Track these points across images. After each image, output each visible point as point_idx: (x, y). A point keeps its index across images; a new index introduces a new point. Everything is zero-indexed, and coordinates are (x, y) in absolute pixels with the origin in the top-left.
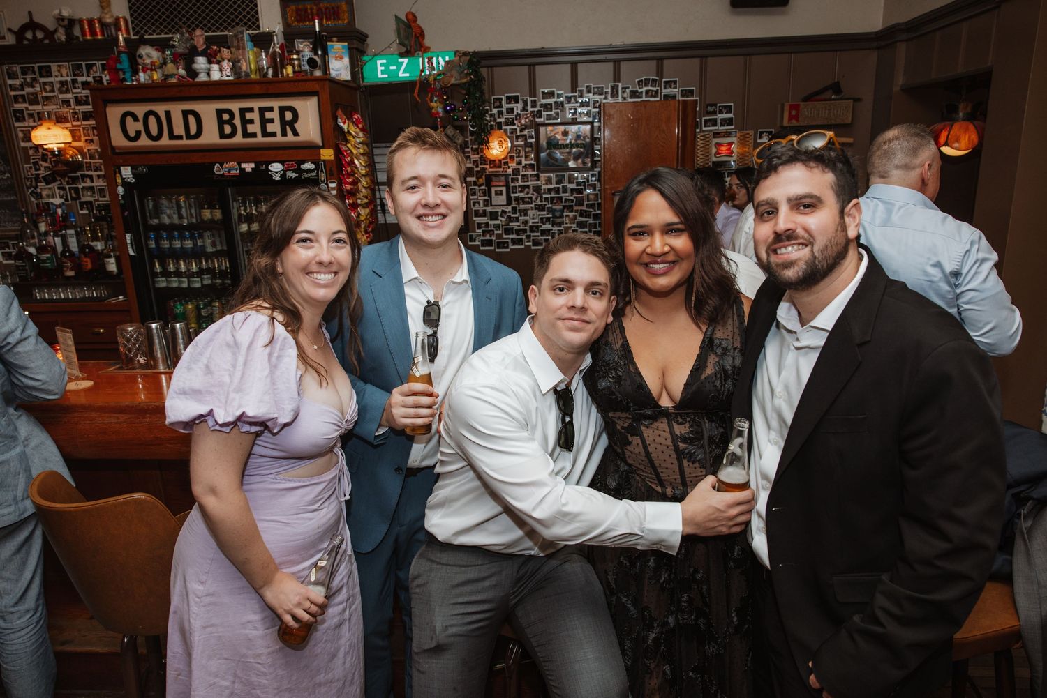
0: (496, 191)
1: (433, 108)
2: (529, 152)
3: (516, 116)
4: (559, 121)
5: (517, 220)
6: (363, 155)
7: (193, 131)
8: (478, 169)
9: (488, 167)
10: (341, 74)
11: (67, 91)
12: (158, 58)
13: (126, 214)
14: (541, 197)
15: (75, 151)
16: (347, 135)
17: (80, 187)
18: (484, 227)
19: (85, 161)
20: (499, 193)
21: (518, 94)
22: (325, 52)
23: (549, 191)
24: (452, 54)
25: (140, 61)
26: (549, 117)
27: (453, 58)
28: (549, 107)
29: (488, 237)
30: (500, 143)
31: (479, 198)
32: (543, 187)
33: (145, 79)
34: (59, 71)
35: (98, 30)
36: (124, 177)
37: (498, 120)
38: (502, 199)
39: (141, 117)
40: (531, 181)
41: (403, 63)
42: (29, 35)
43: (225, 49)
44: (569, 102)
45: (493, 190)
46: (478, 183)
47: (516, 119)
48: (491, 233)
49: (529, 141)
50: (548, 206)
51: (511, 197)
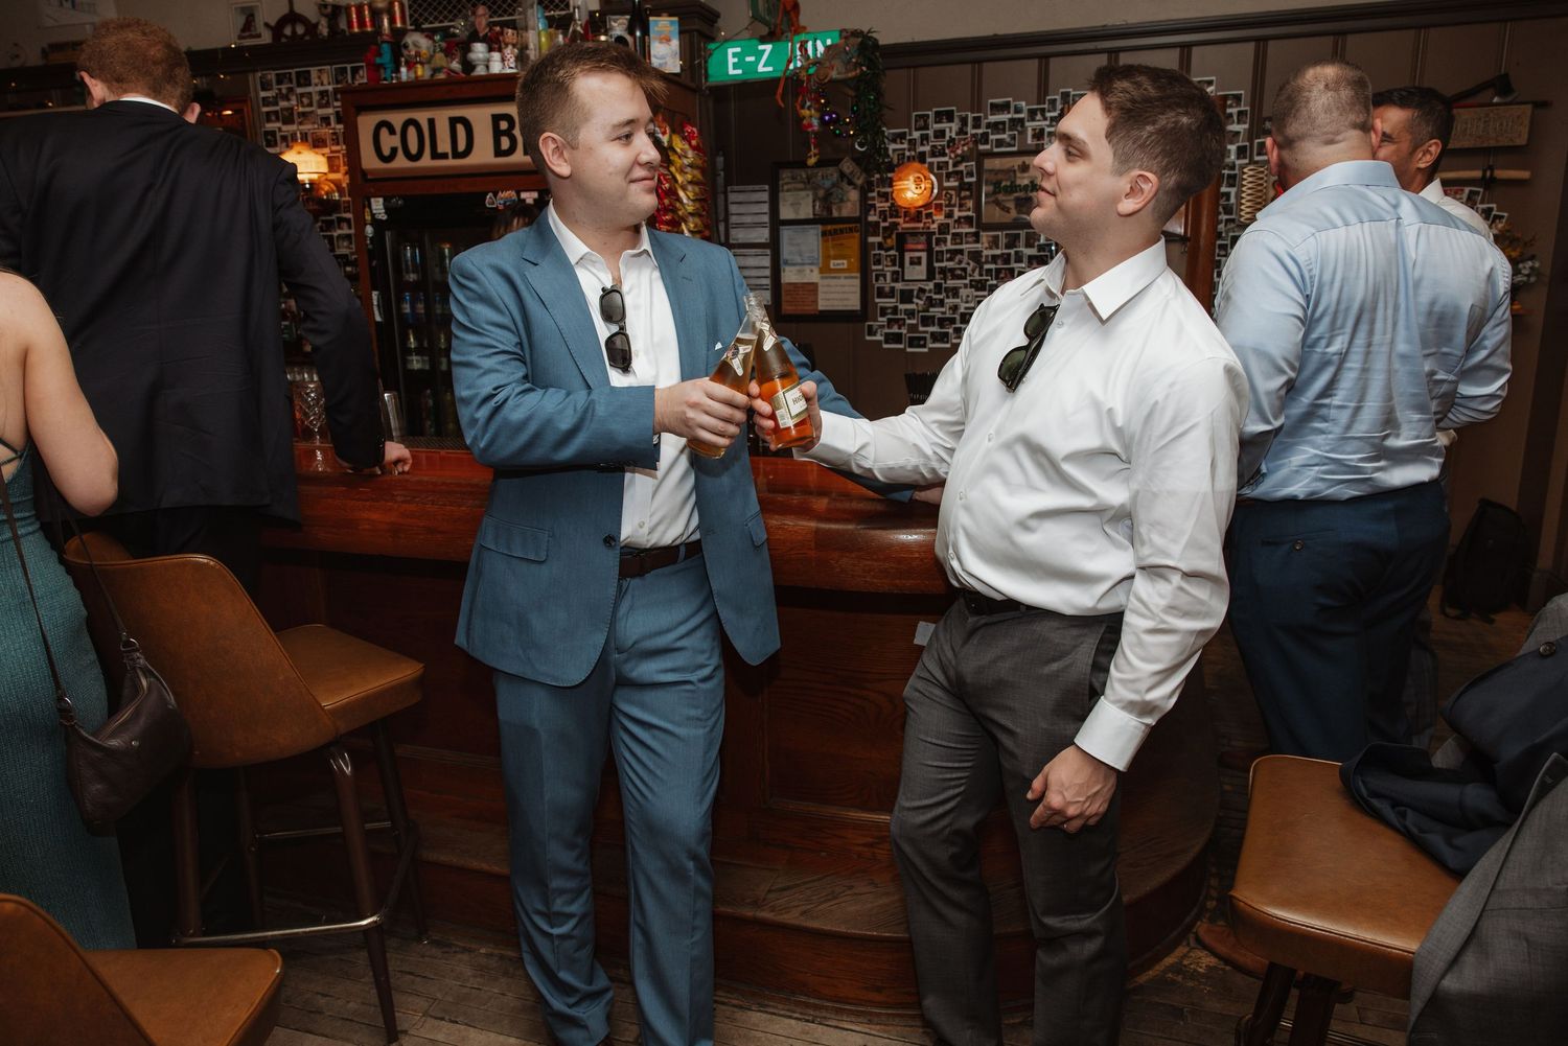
0: (911, 258)
1: (804, 118)
2: (965, 198)
3: (949, 142)
4: (1015, 149)
5: (941, 303)
6: (690, 182)
7: (462, 146)
8: (887, 224)
9: (901, 220)
10: (666, 63)
11: (327, 105)
12: (428, 48)
13: (374, 263)
14: (981, 268)
15: (332, 185)
16: (670, 153)
17: (335, 234)
18: (892, 314)
19: (344, 199)
20: (916, 262)
21: (954, 108)
22: (646, 32)
23: (994, 259)
24: (836, 34)
25: (405, 52)
26: (1000, 143)
27: (837, 40)
28: (1001, 127)
29: (895, 330)
30: (918, 181)
31: (886, 269)
32: (985, 253)
33: (408, 77)
34: (319, 78)
35: (367, 20)
36: (374, 212)
37: (922, 149)
38: (920, 272)
39: (398, 129)
40: (967, 243)
41: (764, 51)
42: (288, 31)
43: (510, 31)
44: (1033, 120)
45: (907, 256)
46: (885, 246)
47: (949, 147)
48: (900, 323)
49: (967, 180)
50: (991, 282)
51: (935, 268)
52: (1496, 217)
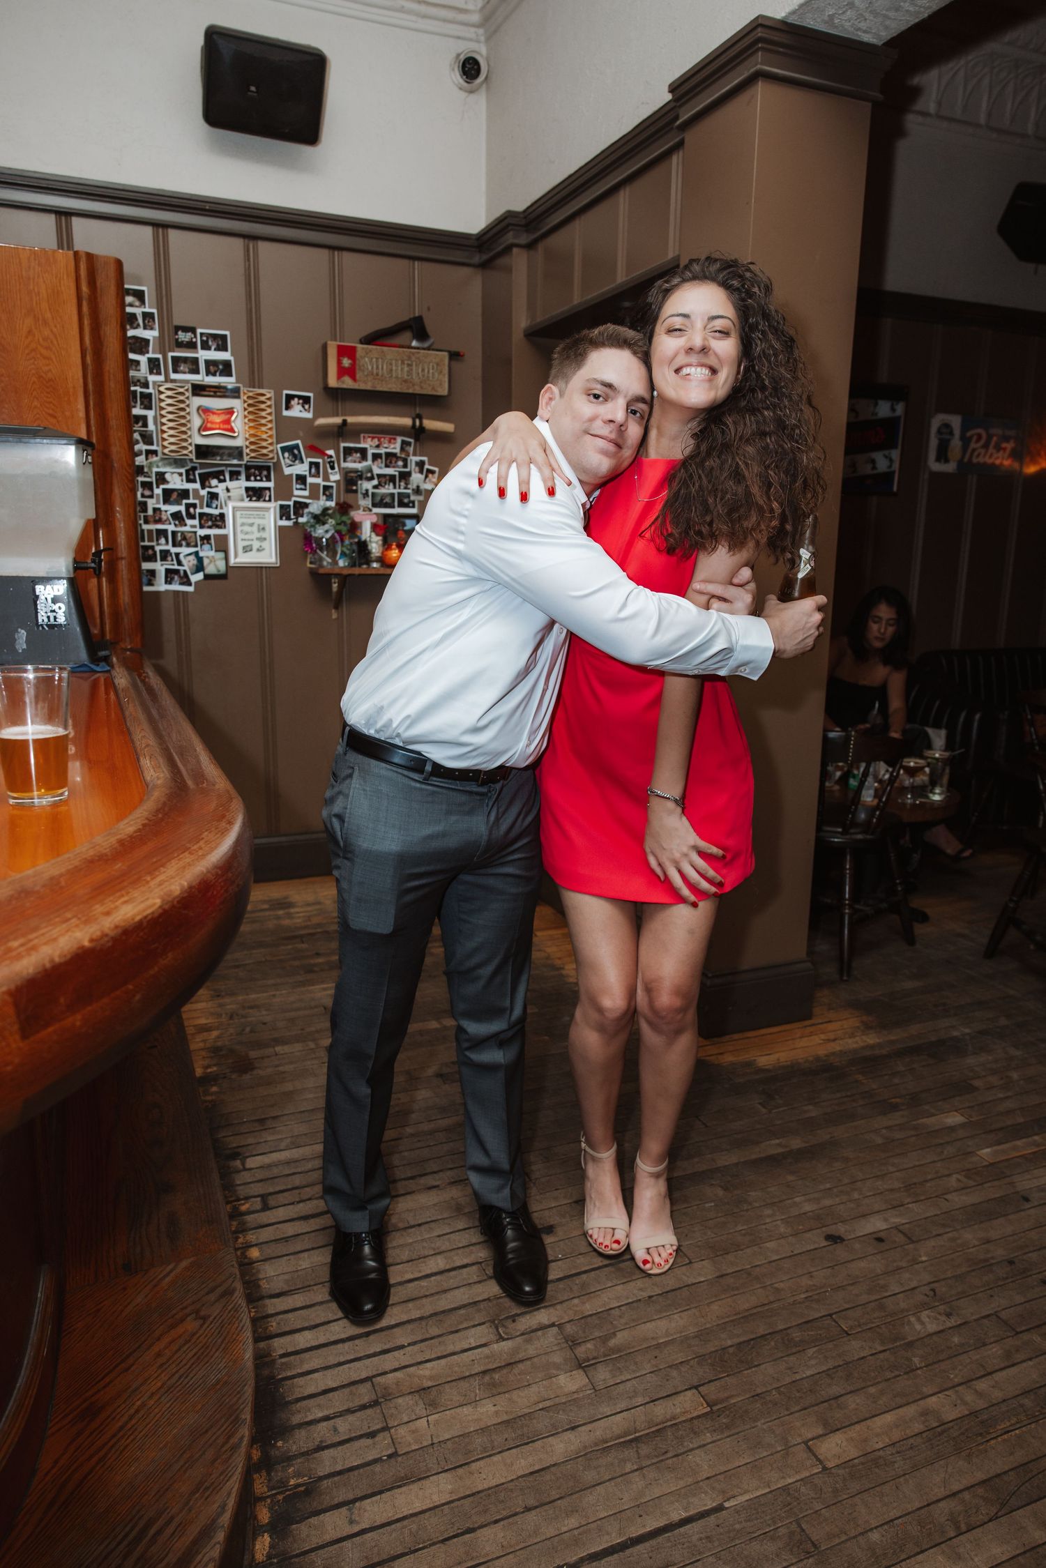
52: (430, 471)
